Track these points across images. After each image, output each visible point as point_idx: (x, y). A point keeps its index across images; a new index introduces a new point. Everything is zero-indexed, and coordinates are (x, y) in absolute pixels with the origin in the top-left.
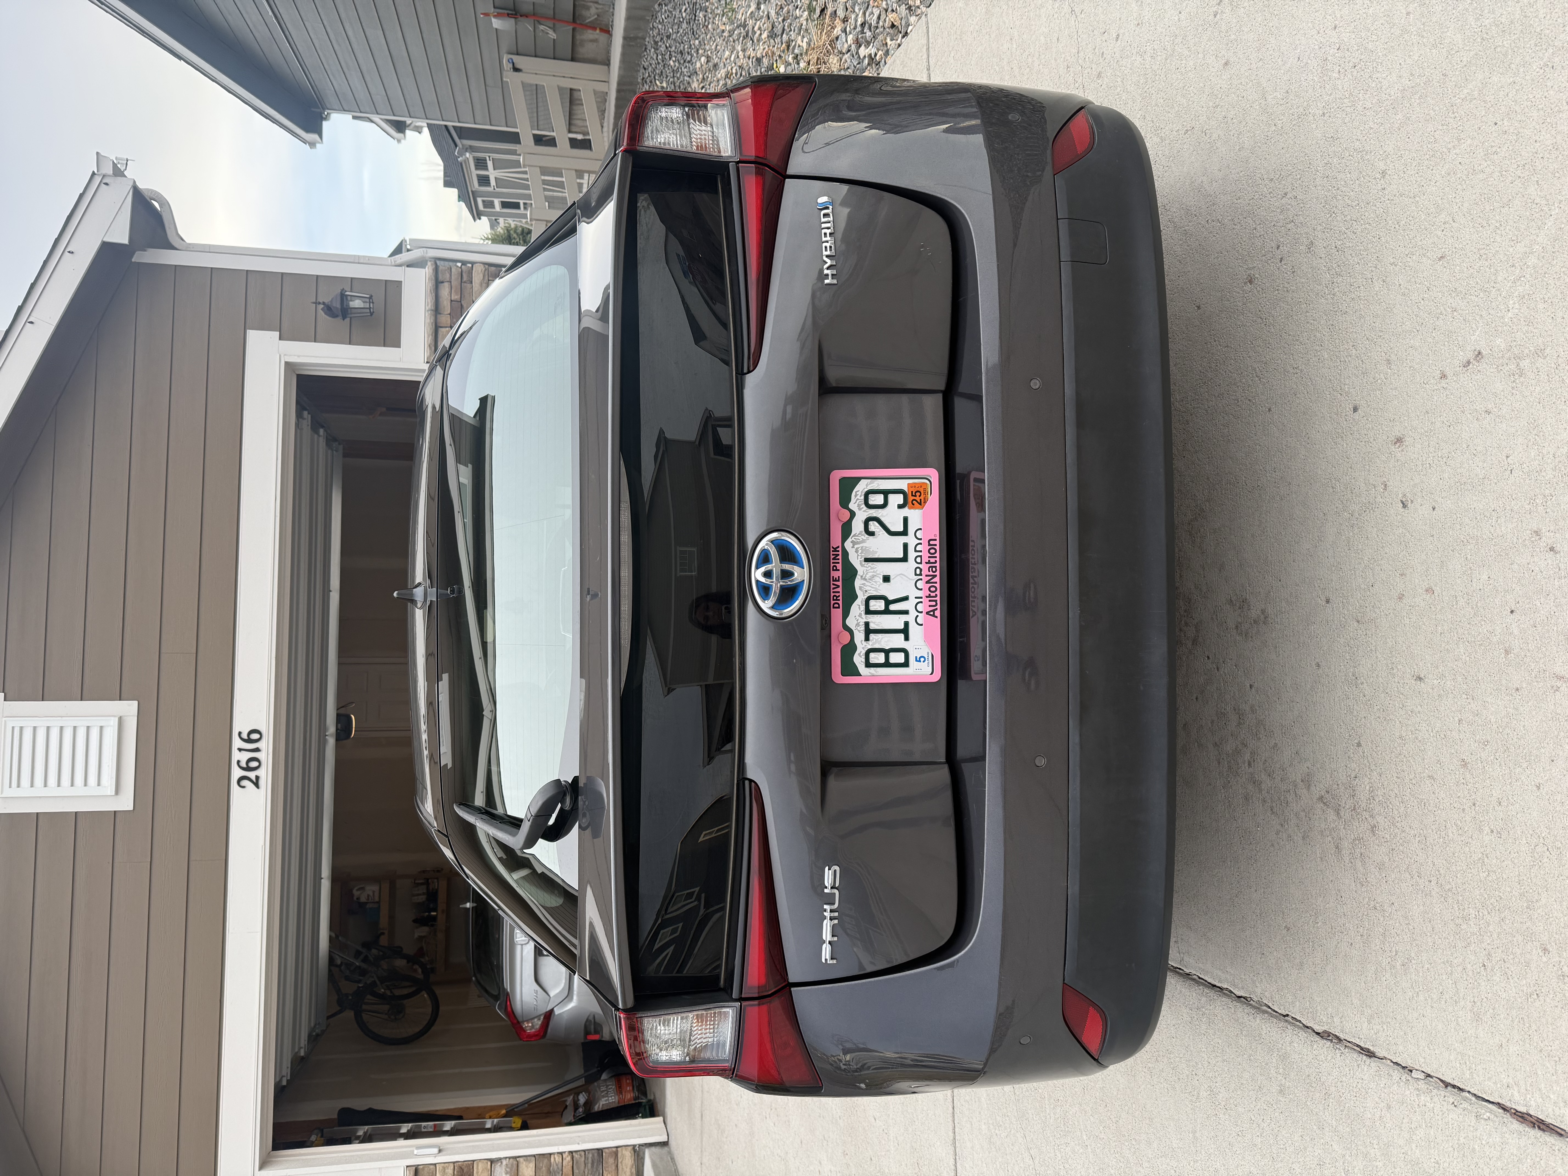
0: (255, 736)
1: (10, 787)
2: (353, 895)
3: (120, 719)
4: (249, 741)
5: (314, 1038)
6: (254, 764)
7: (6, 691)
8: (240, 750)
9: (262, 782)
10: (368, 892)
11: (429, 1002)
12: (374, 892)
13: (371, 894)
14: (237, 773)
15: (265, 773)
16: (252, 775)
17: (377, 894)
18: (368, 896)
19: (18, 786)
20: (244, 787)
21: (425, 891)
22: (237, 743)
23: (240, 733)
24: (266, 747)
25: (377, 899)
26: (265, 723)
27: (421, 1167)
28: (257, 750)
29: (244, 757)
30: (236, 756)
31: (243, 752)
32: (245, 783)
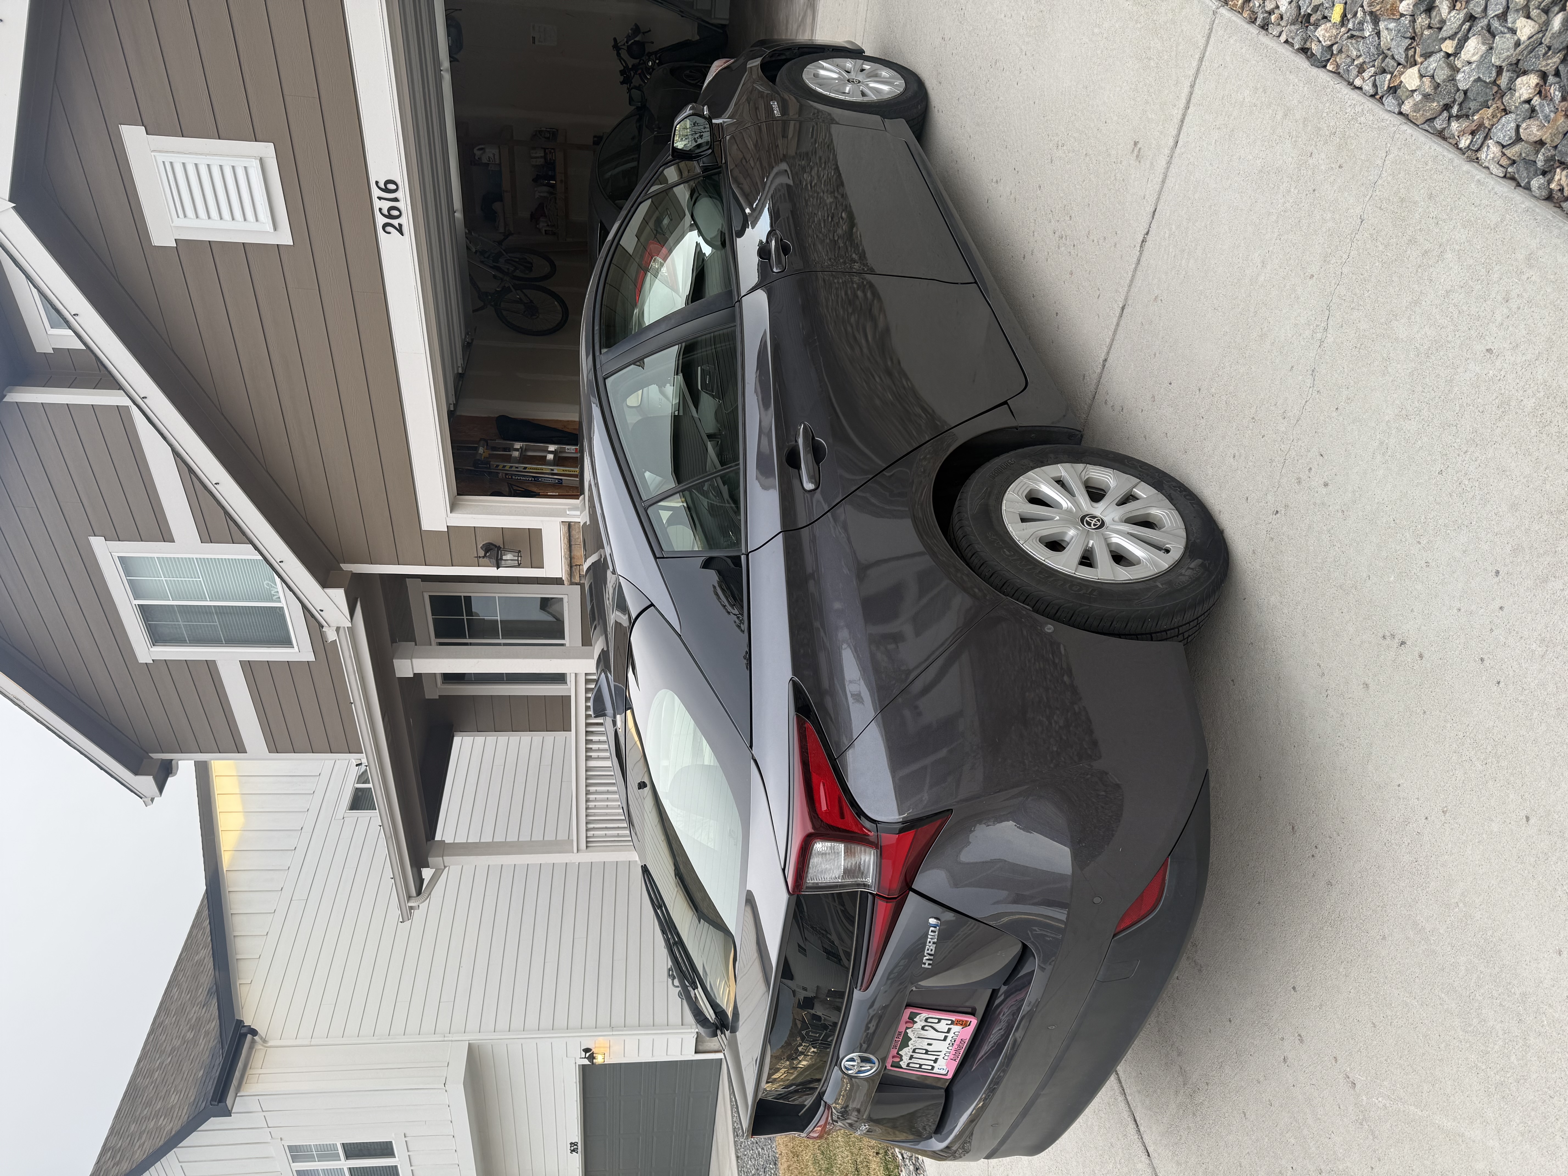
0: (392, 187)
1: (178, 217)
2: (475, 155)
3: (261, 160)
4: (386, 190)
5: (467, 346)
6: (395, 213)
7: (145, 123)
8: (380, 198)
9: (405, 229)
10: (490, 154)
11: (559, 308)
12: (494, 155)
13: (491, 156)
14: (381, 220)
15: (406, 221)
16: (395, 222)
17: (497, 157)
18: (489, 157)
19: (185, 216)
20: (389, 233)
21: (542, 155)
22: (376, 192)
23: (377, 183)
24: (404, 196)
25: (497, 162)
26: (399, 173)
27: (573, 523)
28: (396, 200)
29: (386, 205)
30: (377, 204)
31: (382, 200)
32: (389, 229)
